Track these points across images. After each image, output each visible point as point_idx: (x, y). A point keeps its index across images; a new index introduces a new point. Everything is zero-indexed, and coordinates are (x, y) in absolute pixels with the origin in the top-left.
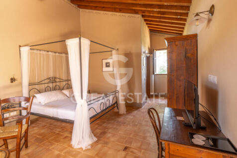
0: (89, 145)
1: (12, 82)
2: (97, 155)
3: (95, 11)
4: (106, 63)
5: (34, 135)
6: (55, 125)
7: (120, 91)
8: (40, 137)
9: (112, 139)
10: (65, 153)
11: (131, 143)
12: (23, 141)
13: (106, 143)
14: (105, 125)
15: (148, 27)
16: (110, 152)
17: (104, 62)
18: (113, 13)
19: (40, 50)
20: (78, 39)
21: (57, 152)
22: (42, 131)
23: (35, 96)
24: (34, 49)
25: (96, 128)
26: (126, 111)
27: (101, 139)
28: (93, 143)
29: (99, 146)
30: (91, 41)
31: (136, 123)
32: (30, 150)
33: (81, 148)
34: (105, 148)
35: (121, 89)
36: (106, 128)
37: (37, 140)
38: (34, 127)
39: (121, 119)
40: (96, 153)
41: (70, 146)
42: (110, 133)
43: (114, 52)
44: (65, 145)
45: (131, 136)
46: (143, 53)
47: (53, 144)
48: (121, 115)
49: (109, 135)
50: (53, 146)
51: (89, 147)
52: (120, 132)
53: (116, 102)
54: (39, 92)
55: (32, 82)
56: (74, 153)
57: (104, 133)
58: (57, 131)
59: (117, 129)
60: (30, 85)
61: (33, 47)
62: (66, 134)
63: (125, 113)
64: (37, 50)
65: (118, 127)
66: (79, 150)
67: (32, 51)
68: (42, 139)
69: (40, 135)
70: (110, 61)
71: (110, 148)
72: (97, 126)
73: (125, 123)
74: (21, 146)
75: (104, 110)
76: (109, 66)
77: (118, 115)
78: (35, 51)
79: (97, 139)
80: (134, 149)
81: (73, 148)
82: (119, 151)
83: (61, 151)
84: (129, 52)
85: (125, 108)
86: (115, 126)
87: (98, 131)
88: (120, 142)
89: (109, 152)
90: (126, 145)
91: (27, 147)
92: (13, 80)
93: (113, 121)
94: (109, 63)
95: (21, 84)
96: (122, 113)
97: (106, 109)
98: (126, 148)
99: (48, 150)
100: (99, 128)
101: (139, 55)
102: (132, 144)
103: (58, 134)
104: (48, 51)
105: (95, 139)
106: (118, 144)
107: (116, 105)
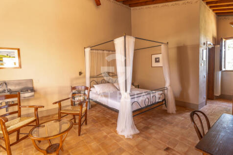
0: (131, 135)
1: (80, 75)
2: (137, 146)
3: (145, 7)
4: (156, 59)
5: (92, 117)
6: (107, 112)
7: (169, 88)
8: (95, 119)
9: (154, 136)
10: (111, 136)
11: (175, 145)
12: (83, 119)
13: (148, 138)
14: (149, 120)
15: (213, 10)
16: (150, 147)
17: (154, 57)
18: (164, 4)
19: (98, 50)
20: (123, 37)
21: (105, 134)
22: (97, 115)
23: (93, 87)
24: (93, 50)
25: (141, 122)
26: (176, 111)
27: (143, 133)
28: (135, 135)
29: (140, 139)
30: (136, 38)
31: (187, 127)
32: (88, 127)
33: (124, 136)
34: (146, 142)
35: (170, 85)
36: (150, 124)
37: (94, 121)
38: (93, 110)
39: (168, 118)
40: (136, 144)
41: (116, 132)
42: (153, 129)
43: (163, 46)
44: (112, 130)
45: (177, 138)
46: (202, 45)
47: (104, 127)
48: (169, 114)
49: (152, 131)
50: (103, 128)
51: (131, 137)
52: (164, 131)
53: (164, 100)
54: (97, 83)
55: (92, 75)
56: (118, 138)
57: (147, 128)
58: (108, 116)
59: (162, 127)
60: (91, 77)
61: (92, 48)
62: (114, 121)
63: (175, 112)
64: (96, 50)
65: (163, 126)
66: (122, 137)
67: (92, 51)
68: (96, 121)
69: (96, 117)
70: (160, 56)
71: (150, 144)
72: (141, 120)
73: (172, 123)
74: (82, 123)
75: (150, 106)
76: (158, 61)
77: (165, 113)
78: (94, 51)
79: (139, 132)
80: (177, 152)
81: (117, 134)
82: (159, 149)
83: (108, 133)
84: (182, 45)
85: (175, 107)
86: (160, 124)
87: (142, 125)
88: (162, 141)
89: (148, 147)
90: (168, 146)
91: (86, 124)
92: (80, 73)
93: (158, 119)
94: (159, 58)
95: (85, 77)
96: (171, 112)
97: (151, 105)
98: (167, 149)
99: (100, 130)
100: (143, 122)
101: (196, 48)
102: (176, 147)
103: (108, 119)
104: (103, 50)
105: (137, 131)
106: (159, 143)
107: (164, 102)
